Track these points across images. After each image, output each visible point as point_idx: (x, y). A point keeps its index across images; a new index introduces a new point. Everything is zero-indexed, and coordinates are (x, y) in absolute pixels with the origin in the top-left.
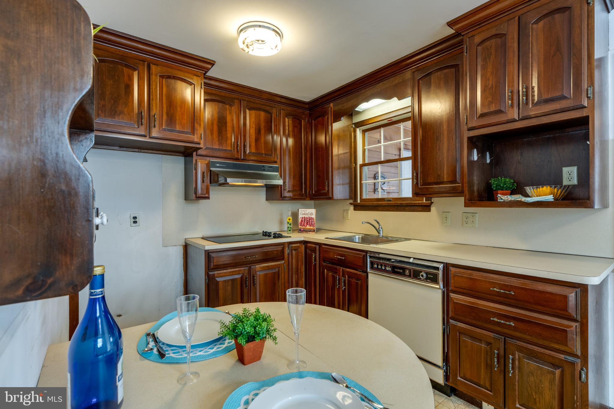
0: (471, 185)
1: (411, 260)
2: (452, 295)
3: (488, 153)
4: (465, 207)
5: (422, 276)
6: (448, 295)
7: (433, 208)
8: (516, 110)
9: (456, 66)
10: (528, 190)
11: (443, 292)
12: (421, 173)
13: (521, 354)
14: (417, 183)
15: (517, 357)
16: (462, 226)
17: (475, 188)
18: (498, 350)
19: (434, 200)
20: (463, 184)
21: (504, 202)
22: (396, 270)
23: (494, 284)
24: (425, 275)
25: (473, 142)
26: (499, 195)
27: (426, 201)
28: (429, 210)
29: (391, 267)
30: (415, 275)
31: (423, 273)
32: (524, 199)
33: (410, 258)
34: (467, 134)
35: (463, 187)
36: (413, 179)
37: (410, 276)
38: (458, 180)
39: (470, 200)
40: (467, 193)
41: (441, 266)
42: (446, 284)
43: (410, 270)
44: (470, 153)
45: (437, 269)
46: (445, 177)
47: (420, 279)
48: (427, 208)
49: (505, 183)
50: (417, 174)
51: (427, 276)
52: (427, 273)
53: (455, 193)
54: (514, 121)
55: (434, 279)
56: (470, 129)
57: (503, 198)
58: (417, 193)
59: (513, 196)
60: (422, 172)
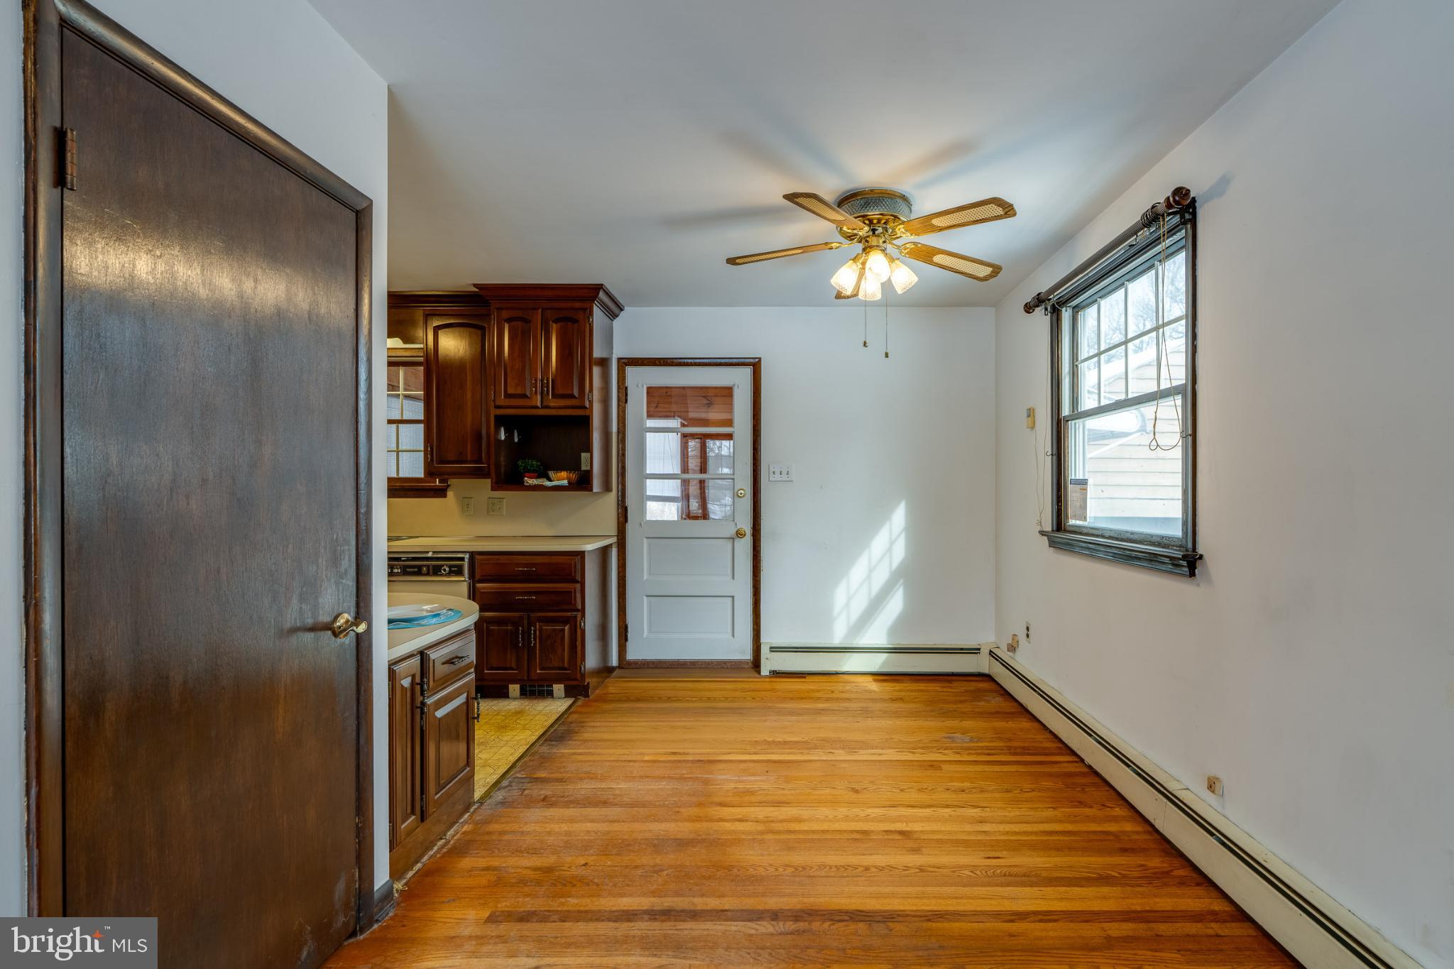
0: (498, 466)
1: (430, 555)
2: (478, 585)
3: (516, 431)
4: (492, 490)
5: (445, 570)
6: (474, 586)
7: (450, 494)
8: (539, 397)
9: (482, 329)
10: (551, 474)
11: (470, 584)
12: (436, 447)
13: (540, 624)
14: (432, 460)
15: (538, 627)
16: (488, 513)
17: (503, 470)
18: (523, 627)
19: (452, 481)
20: (489, 465)
21: (529, 486)
22: (408, 570)
23: (518, 565)
24: (447, 569)
25: (501, 421)
26: (526, 478)
27: (439, 483)
28: (445, 496)
29: (400, 568)
30: (436, 571)
31: (445, 567)
32: (548, 484)
33: (428, 552)
34: (494, 412)
35: (489, 467)
36: (425, 451)
37: (428, 574)
38: (484, 460)
39: (496, 483)
40: (493, 475)
41: (467, 556)
42: (472, 575)
43: (428, 566)
44: (497, 432)
45: (462, 559)
46: (469, 455)
47: (442, 575)
48: (441, 493)
49: (532, 465)
50: (432, 449)
51: (450, 569)
52: (450, 567)
53: (478, 473)
54: (537, 407)
55: (459, 572)
56: (497, 407)
57: (530, 481)
58: (430, 472)
59: (538, 480)
60: (438, 447)
